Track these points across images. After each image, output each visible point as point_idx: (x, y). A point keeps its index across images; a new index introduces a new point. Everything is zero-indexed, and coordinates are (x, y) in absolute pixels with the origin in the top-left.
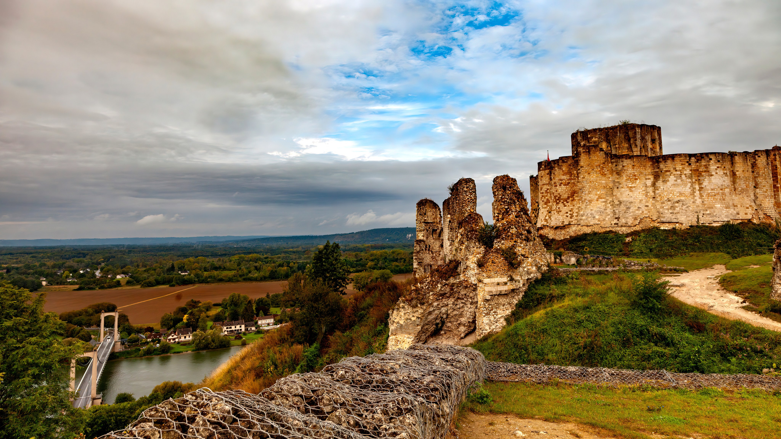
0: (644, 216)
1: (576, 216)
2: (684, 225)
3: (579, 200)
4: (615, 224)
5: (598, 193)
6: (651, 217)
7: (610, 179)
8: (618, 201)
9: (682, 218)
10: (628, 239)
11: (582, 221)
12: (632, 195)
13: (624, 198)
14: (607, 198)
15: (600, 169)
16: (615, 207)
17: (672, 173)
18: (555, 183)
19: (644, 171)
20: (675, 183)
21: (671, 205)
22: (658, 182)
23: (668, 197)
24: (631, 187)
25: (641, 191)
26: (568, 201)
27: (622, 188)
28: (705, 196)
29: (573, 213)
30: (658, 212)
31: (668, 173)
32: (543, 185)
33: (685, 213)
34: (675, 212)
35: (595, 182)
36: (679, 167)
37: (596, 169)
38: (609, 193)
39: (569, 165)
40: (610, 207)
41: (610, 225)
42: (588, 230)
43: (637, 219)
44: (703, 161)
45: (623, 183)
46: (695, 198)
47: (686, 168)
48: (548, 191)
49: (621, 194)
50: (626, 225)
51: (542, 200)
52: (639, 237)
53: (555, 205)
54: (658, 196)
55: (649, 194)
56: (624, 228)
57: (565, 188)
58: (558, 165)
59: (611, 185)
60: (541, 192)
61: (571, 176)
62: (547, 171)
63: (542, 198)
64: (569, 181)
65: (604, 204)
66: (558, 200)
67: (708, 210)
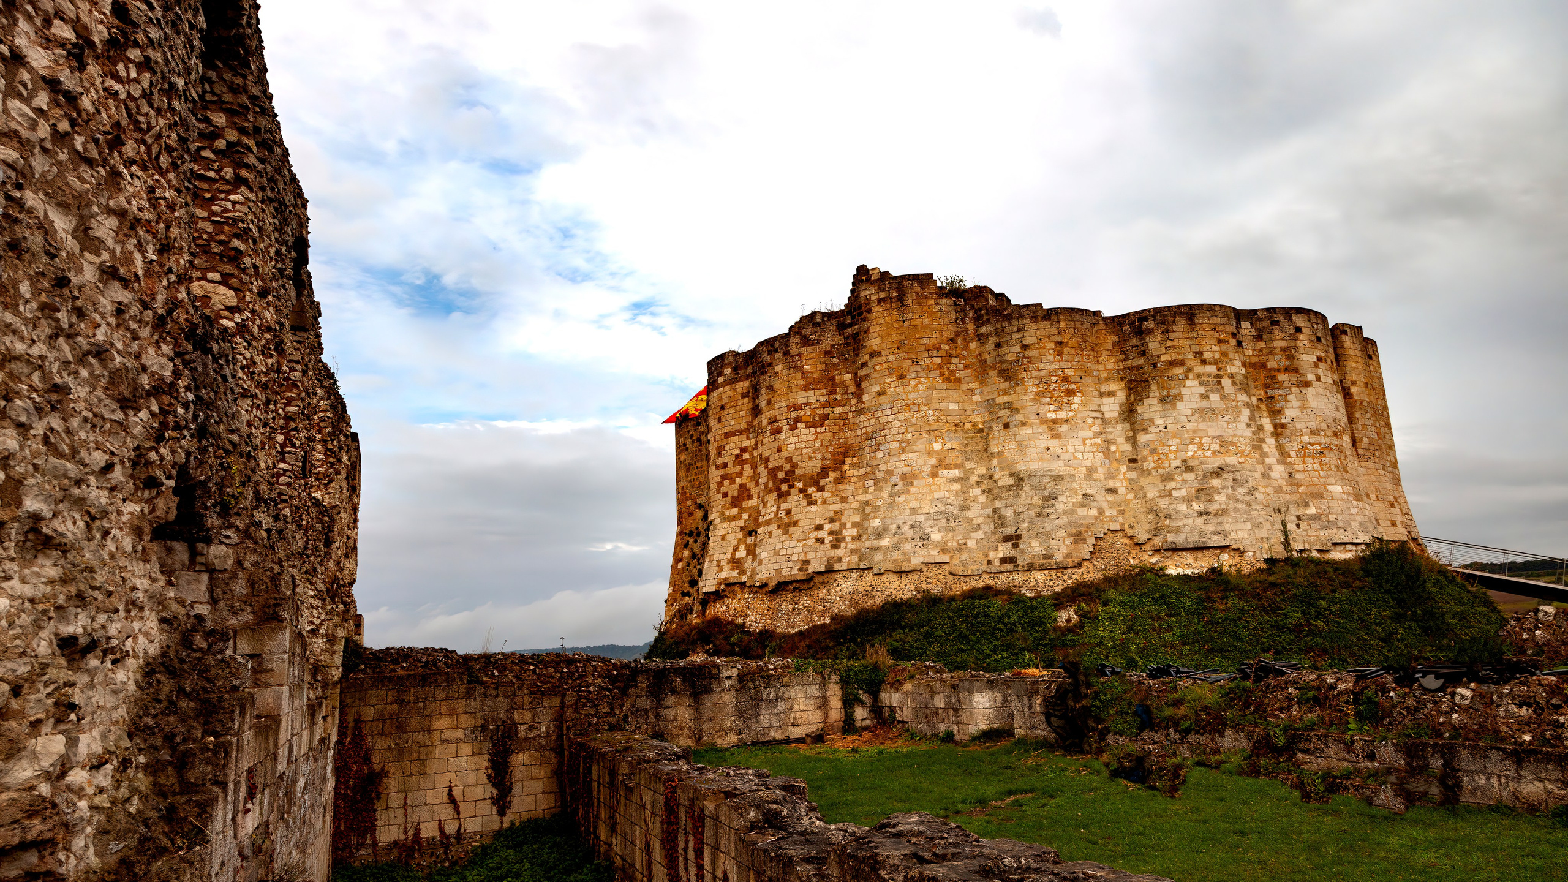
0: (1106, 527)
1: (854, 539)
2: (1248, 556)
3: (863, 478)
4: (1003, 561)
5: (937, 446)
6: (1130, 532)
7: (976, 398)
8: (1011, 475)
9: (1240, 533)
10: (1066, 616)
11: (878, 557)
12: (1059, 451)
13: (1031, 463)
14: (969, 466)
15: (939, 360)
16: (998, 497)
17: (1190, 370)
18: (773, 421)
19: (1094, 367)
20: (1204, 404)
21: (1196, 485)
22: (1146, 401)
23: (1182, 455)
24: (1055, 421)
25: (1090, 434)
26: (822, 482)
27: (1024, 424)
28: (1293, 454)
29: (843, 526)
30: (1153, 511)
31: (1178, 371)
32: (728, 435)
33: (1246, 512)
34: (1214, 507)
35: (923, 408)
36: (1212, 350)
37: (927, 360)
38: (972, 447)
39: (826, 353)
40: (982, 498)
41: (985, 567)
42: (903, 589)
43: (1084, 541)
44: (1277, 334)
45: (1024, 407)
46: (1268, 461)
47: (1231, 356)
48: (746, 456)
49: (1020, 447)
50: (1045, 563)
51: (723, 490)
52: (1105, 604)
53: (771, 502)
54: (1145, 452)
55: (1113, 448)
56: (1039, 576)
57: (811, 437)
58: (786, 353)
59: (979, 418)
60: (719, 461)
61: (833, 392)
62: (743, 385)
63: (720, 484)
64: (827, 410)
65: (957, 486)
66: (783, 481)
67: (1311, 504)
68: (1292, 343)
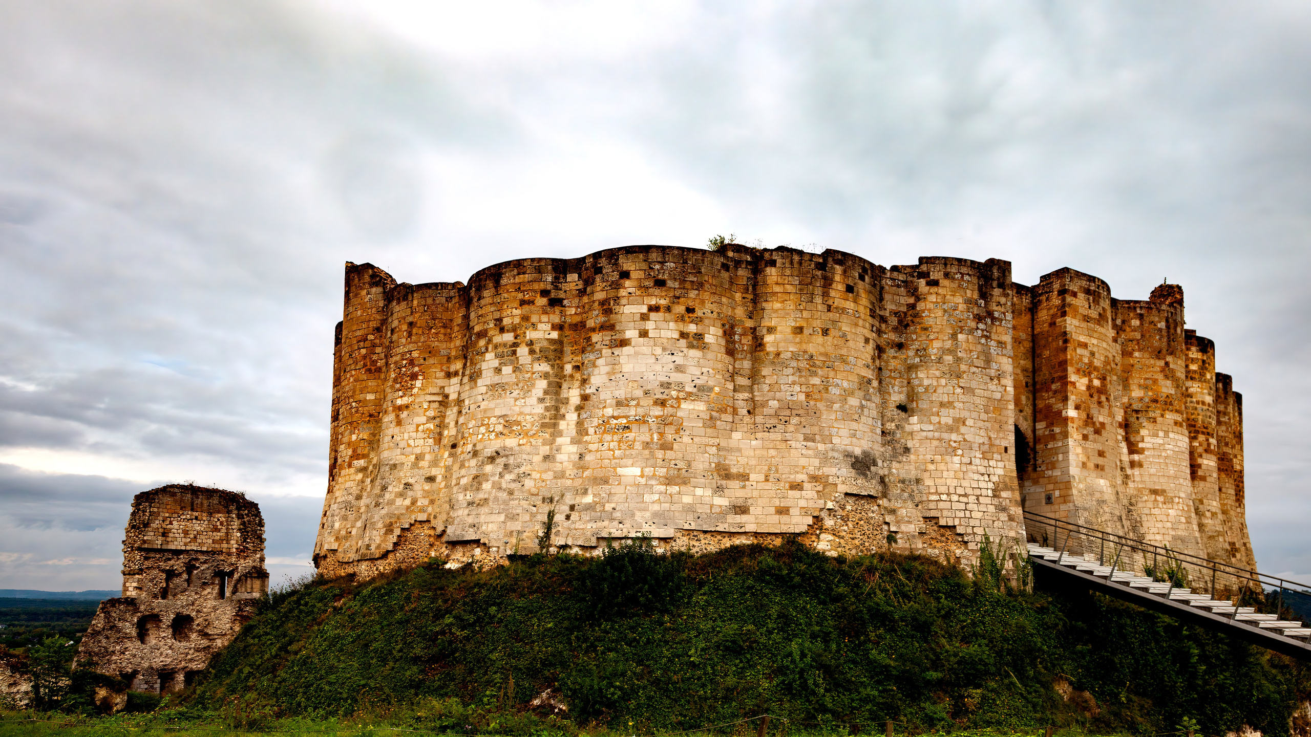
0: (413, 517)
2: (493, 552)
5: (354, 437)
6: (432, 523)
8: (380, 464)
9: (493, 526)
12: (398, 439)
13: (385, 452)
14: (372, 455)
15: (365, 351)
17: (491, 340)
20: (499, 379)
21: (474, 472)
23: (474, 439)
24: (401, 409)
25: (423, 419)
27: (386, 412)
28: (591, 431)
30: (450, 500)
31: (483, 343)
33: (505, 503)
34: (479, 497)
36: (512, 316)
40: (369, 487)
43: (392, 531)
44: (600, 284)
45: (387, 395)
46: (559, 440)
47: (534, 319)
54: (460, 436)
55: (445, 433)
65: (360, 476)
67: (590, 491)
68: (612, 294)
